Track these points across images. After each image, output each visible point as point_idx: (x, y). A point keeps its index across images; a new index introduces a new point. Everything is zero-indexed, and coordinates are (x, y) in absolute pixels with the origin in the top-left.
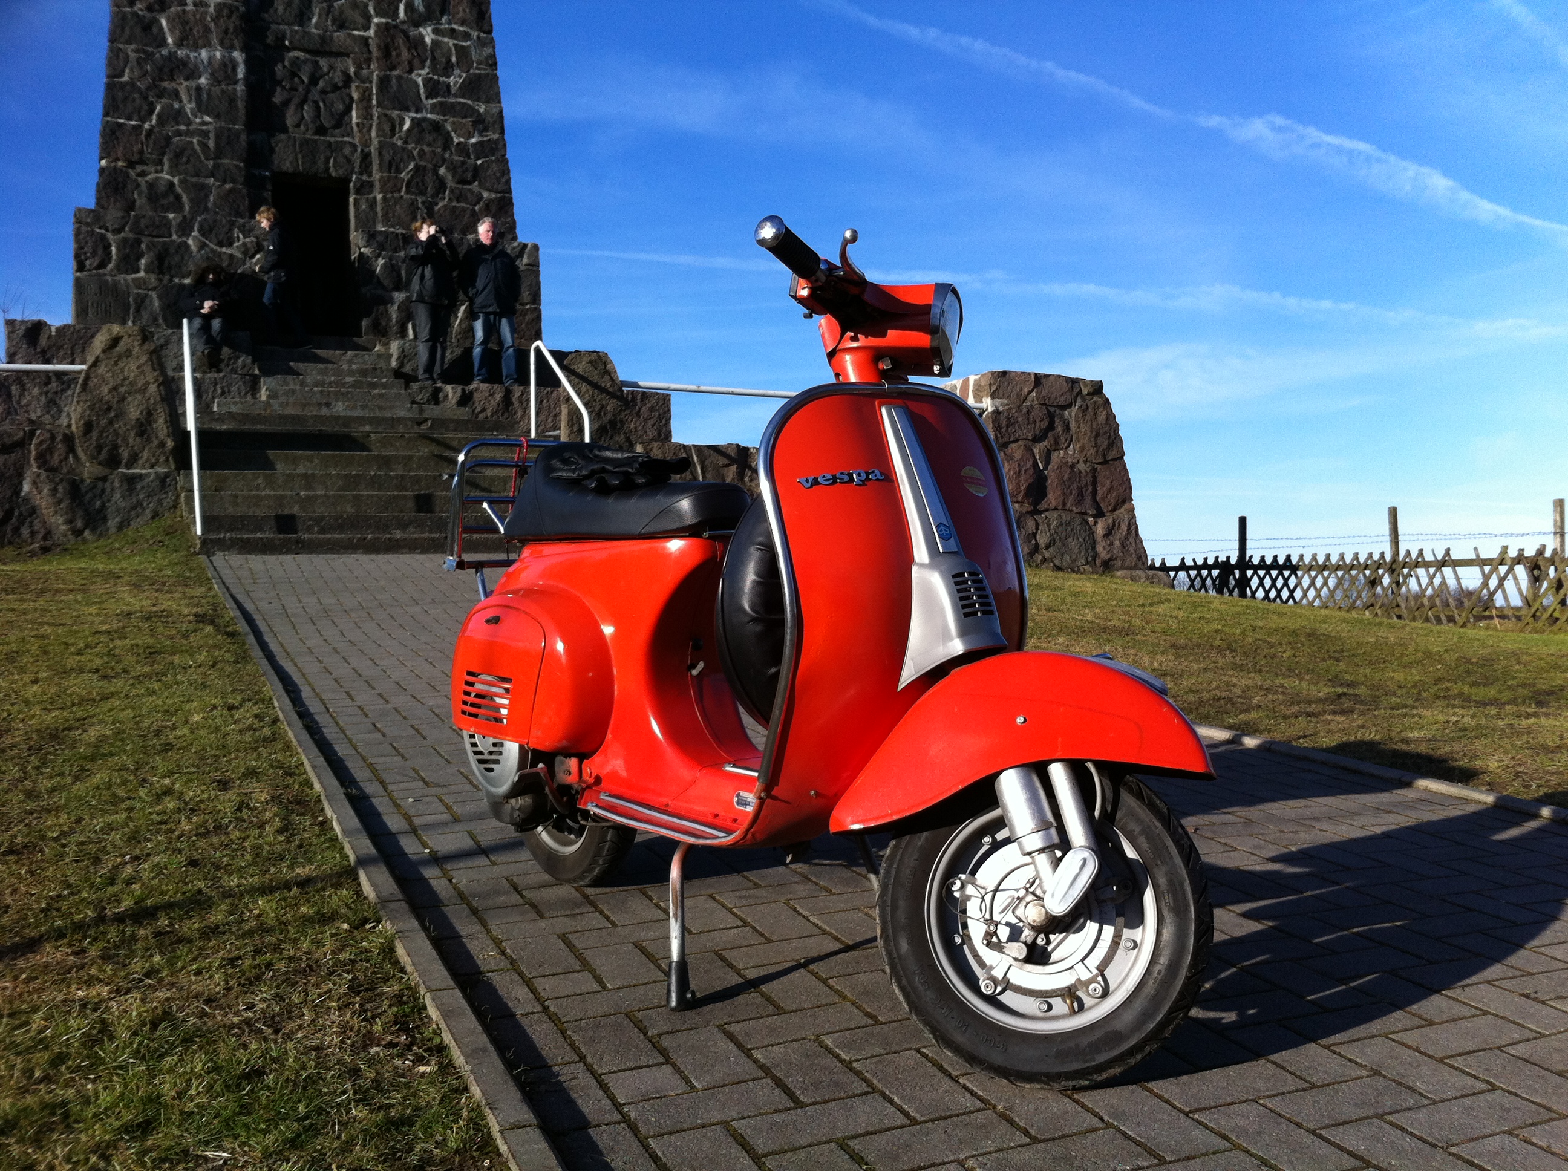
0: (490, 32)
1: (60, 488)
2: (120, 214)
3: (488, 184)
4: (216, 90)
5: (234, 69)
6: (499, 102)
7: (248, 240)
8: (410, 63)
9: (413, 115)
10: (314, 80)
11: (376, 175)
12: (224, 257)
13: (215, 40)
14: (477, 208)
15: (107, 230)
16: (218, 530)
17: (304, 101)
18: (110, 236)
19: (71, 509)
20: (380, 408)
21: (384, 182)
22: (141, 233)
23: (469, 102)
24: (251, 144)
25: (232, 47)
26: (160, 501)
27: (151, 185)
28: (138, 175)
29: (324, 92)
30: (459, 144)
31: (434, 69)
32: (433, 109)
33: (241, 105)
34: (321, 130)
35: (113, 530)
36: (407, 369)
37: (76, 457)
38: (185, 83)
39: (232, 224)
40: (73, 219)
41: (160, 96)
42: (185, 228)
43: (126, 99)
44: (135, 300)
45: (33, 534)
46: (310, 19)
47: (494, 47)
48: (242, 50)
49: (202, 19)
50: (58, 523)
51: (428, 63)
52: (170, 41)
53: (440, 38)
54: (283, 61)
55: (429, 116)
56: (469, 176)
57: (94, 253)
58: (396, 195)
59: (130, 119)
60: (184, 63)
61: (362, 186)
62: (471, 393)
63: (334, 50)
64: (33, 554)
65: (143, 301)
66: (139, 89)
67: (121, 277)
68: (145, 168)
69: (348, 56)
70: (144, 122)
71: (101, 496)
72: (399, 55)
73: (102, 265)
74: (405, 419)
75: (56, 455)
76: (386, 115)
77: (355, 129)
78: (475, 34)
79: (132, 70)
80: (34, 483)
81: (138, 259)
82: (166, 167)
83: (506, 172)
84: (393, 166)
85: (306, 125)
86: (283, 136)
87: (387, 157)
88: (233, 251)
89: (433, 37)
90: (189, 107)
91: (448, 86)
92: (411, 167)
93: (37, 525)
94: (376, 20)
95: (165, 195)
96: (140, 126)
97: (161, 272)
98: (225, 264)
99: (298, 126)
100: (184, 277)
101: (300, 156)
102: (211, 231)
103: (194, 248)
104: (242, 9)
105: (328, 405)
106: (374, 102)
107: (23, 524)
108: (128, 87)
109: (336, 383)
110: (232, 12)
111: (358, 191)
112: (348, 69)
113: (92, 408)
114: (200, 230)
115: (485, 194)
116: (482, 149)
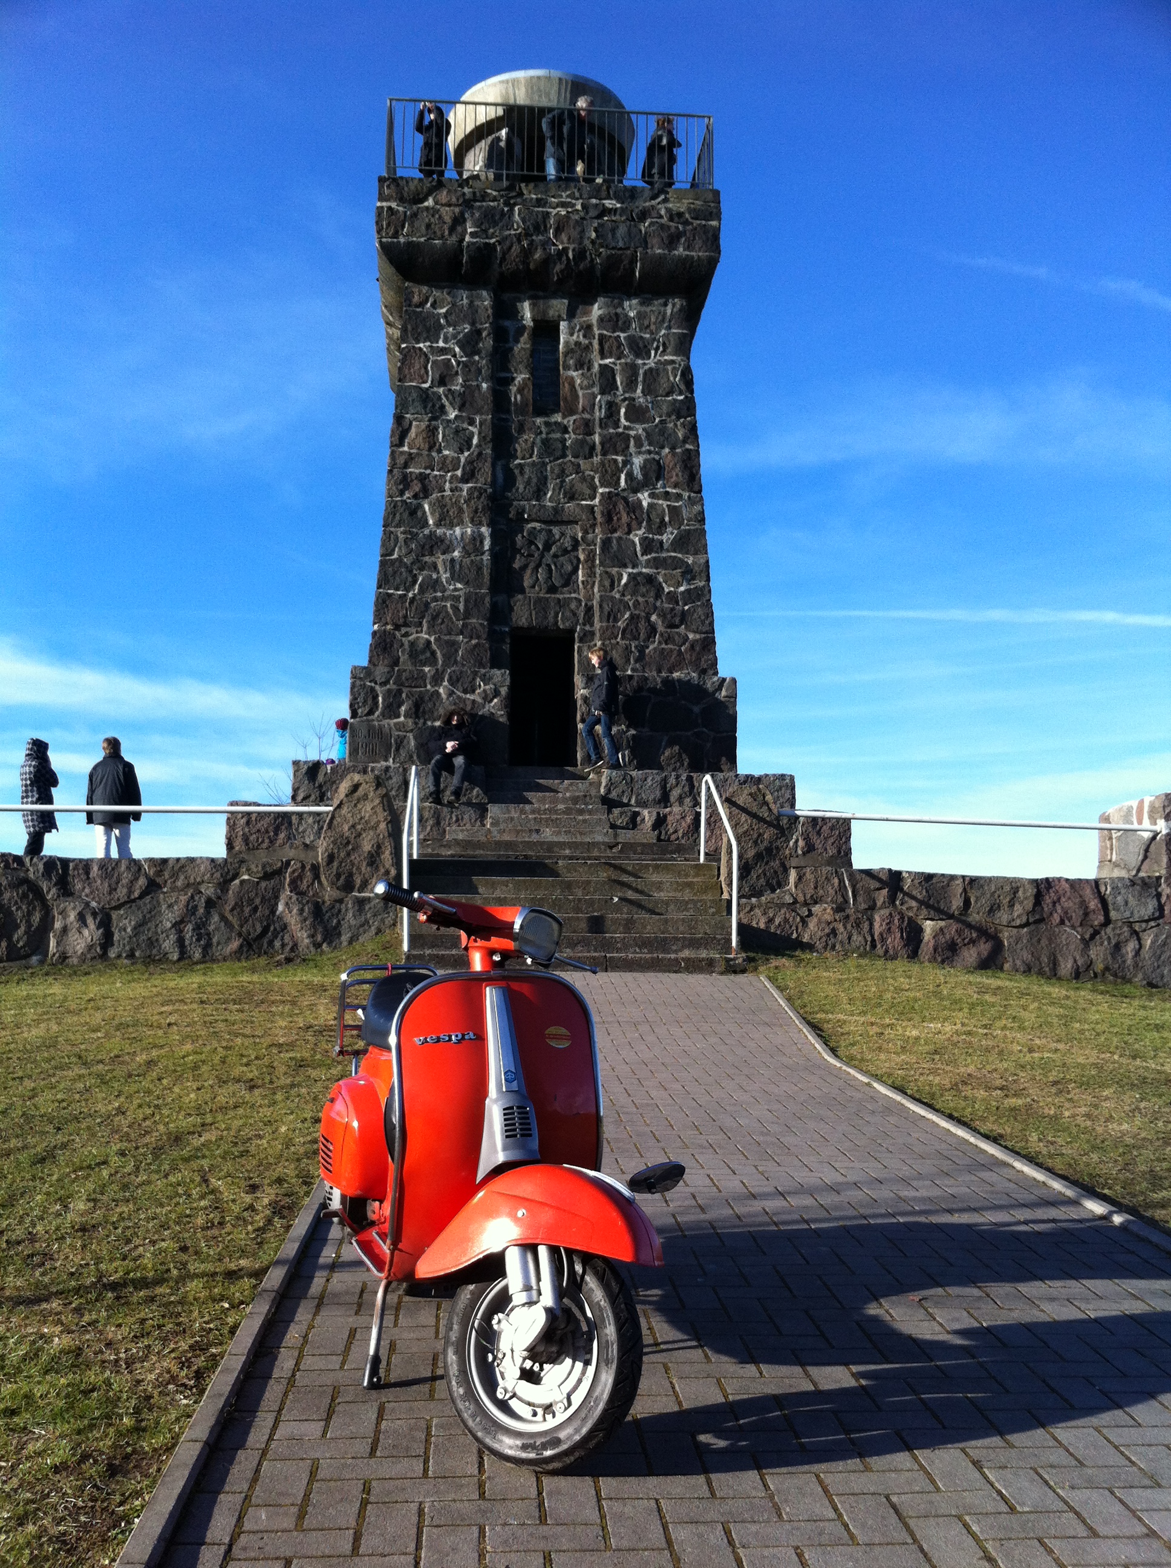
0: (700, 491)
1: (306, 909)
2: (386, 670)
3: (694, 627)
4: (467, 561)
5: (482, 542)
6: (706, 553)
7: (487, 687)
8: (629, 525)
9: (630, 570)
10: (547, 547)
11: (597, 625)
12: (469, 703)
13: (467, 520)
14: (683, 649)
15: (376, 683)
16: (422, 947)
17: (539, 565)
18: (377, 688)
19: (313, 926)
20: (581, 834)
21: (603, 631)
22: (402, 685)
23: (680, 555)
24: (494, 605)
25: (481, 524)
26: (383, 921)
27: (412, 644)
28: (403, 636)
29: (555, 556)
30: (669, 593)
31: (649, 529)
32: (648, 564)
33: (486, 572)
34: (553, 589)
35: (345, 944)
36: (613, 795)
37: (320, 883)
38: (442, 557)
39: (475, 674)
40: (349, 675)
41: (421, 569)
42: (437, 680)
43: (395, 573)
44: (396, 740)
45: (283, 946)
46: (545, 494)
47: (703, 505)
48: (488, 526)
49: (457, 502)
50: (303, 937)
51: (645, 523)
52: (431, 522)
53: (656, 501)
54: (522, 532)
55: (644, 570)
56: (677, 620)
57: (365, 702)
58: (613, 641)
59: (397, 589)
60: (441, 540)
61: (585, 635)
62: (665, 816)
63: (565, 519)
64: (279, 964)
65: (401, 742)
66: (405, 564)
67: (385, 722)
68: (408, 629)
69: (576, 523)
70: (408, 591)
71: (337, 915)
72: (619, 519)
73: (371, 712)
74: (598, 843)
75: (305, 882)
76: (607, 572)
77: (581, 586)
78: (686, 495)
79: (400, 548)
80: (287, 904)
81: (399, 707)
82: (425, 628)
83: (710, 614)
84: (611, 617)
85: (540, 586)
86: (520, 597)
87: (607, 609)
88: (476, 697)
89: (650, 500)
90: (445, 577)
91: (661, 543)
92: (626, 616)
93: (287, 938)
94: (601, 490)
95: (423, 652)
96: (405, 595)
97: (417, 717)
98: (468, 708)
99: (533, 587)
100: (435, 720)
101: (534, 613)
102: (458, 680)
103: (444, 696)
104: (490, 490)
105: (538, 831)
106: (598, 562)
107: (276, 937)
108: (397, 564)
109: (550, 810)
110: (481, 494)
111: (581, 640)
112: (576, 534)
113: (334, 842)
114: (450, 680)
115: (691, 636)
116: (689, 596)
